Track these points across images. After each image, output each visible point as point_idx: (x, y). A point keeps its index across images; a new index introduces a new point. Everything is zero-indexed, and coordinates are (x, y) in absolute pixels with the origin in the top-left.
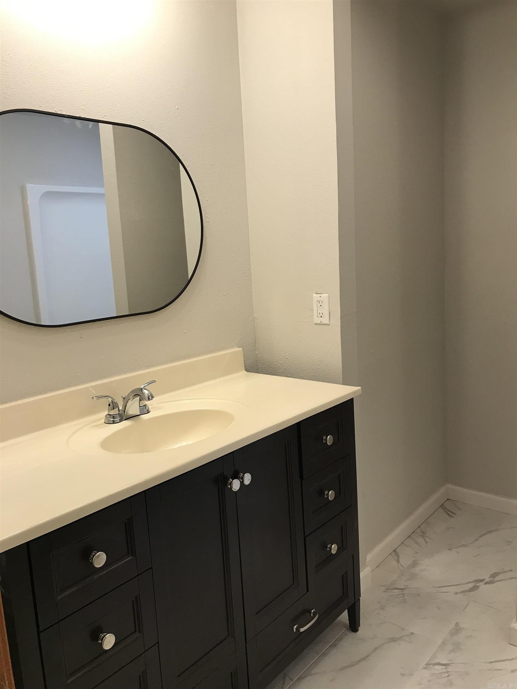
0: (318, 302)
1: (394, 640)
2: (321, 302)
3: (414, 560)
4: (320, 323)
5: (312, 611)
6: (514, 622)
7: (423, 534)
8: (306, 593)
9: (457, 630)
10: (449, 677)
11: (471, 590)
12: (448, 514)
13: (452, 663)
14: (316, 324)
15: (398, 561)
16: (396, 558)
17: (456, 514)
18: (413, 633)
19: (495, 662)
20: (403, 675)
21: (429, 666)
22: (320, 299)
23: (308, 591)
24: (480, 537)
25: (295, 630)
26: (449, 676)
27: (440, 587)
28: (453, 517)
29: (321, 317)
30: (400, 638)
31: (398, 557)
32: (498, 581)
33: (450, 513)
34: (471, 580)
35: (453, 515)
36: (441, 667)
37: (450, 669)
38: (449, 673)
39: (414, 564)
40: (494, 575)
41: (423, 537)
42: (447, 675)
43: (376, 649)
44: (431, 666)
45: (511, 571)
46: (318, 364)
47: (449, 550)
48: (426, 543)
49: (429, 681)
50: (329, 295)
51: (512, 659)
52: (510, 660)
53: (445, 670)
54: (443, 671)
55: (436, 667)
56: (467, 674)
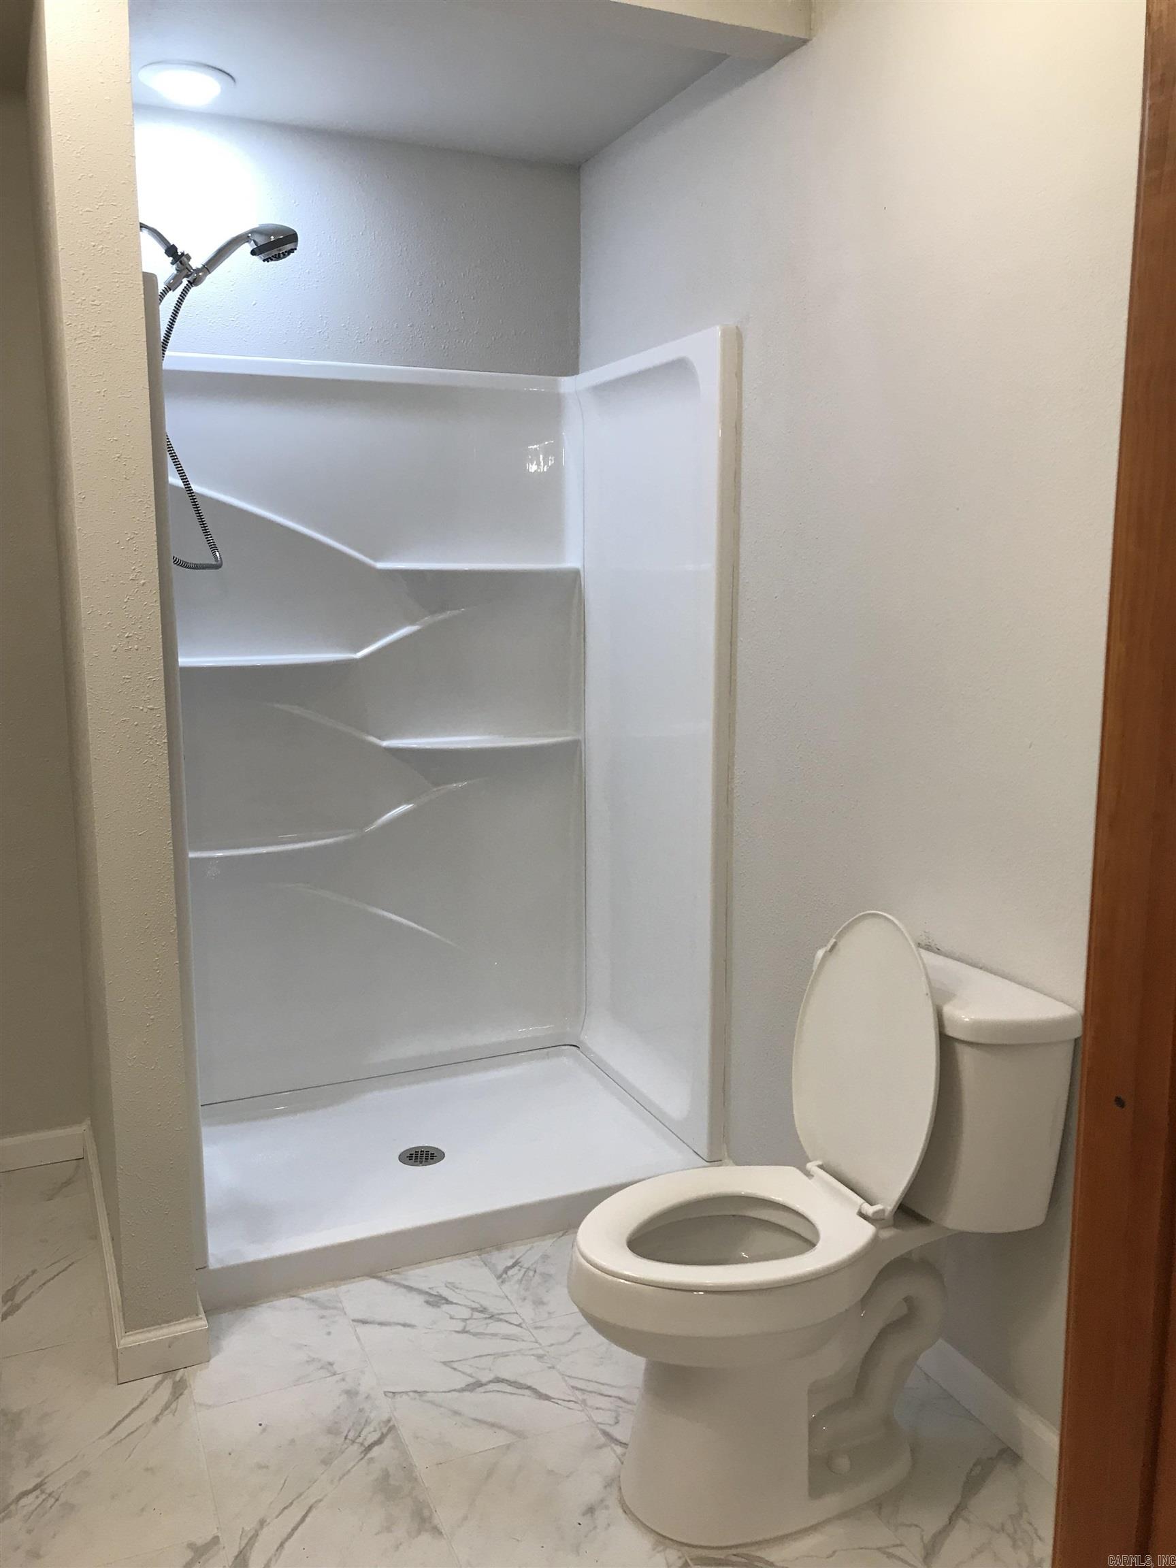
6: (122, 1337)
9: (12, 1420)
10: (60, 1500)
13: (46, 1477)
19: (115, 1427)
21: (9, 1509)
32: (25, 1300)
36: (31, 1497)
37: (49, 1488)
38: (54, 1494)
40: (9, 1295)
42: (52, 1500)
44: (13, 1507)
45: (34, 1272)
49: (29, 1532)
51: (142, 1403)
52: (138, 1407)
53: (44, 1496)
54: (40, 1499)
55: (24, 1501)
56: (86, 1473)
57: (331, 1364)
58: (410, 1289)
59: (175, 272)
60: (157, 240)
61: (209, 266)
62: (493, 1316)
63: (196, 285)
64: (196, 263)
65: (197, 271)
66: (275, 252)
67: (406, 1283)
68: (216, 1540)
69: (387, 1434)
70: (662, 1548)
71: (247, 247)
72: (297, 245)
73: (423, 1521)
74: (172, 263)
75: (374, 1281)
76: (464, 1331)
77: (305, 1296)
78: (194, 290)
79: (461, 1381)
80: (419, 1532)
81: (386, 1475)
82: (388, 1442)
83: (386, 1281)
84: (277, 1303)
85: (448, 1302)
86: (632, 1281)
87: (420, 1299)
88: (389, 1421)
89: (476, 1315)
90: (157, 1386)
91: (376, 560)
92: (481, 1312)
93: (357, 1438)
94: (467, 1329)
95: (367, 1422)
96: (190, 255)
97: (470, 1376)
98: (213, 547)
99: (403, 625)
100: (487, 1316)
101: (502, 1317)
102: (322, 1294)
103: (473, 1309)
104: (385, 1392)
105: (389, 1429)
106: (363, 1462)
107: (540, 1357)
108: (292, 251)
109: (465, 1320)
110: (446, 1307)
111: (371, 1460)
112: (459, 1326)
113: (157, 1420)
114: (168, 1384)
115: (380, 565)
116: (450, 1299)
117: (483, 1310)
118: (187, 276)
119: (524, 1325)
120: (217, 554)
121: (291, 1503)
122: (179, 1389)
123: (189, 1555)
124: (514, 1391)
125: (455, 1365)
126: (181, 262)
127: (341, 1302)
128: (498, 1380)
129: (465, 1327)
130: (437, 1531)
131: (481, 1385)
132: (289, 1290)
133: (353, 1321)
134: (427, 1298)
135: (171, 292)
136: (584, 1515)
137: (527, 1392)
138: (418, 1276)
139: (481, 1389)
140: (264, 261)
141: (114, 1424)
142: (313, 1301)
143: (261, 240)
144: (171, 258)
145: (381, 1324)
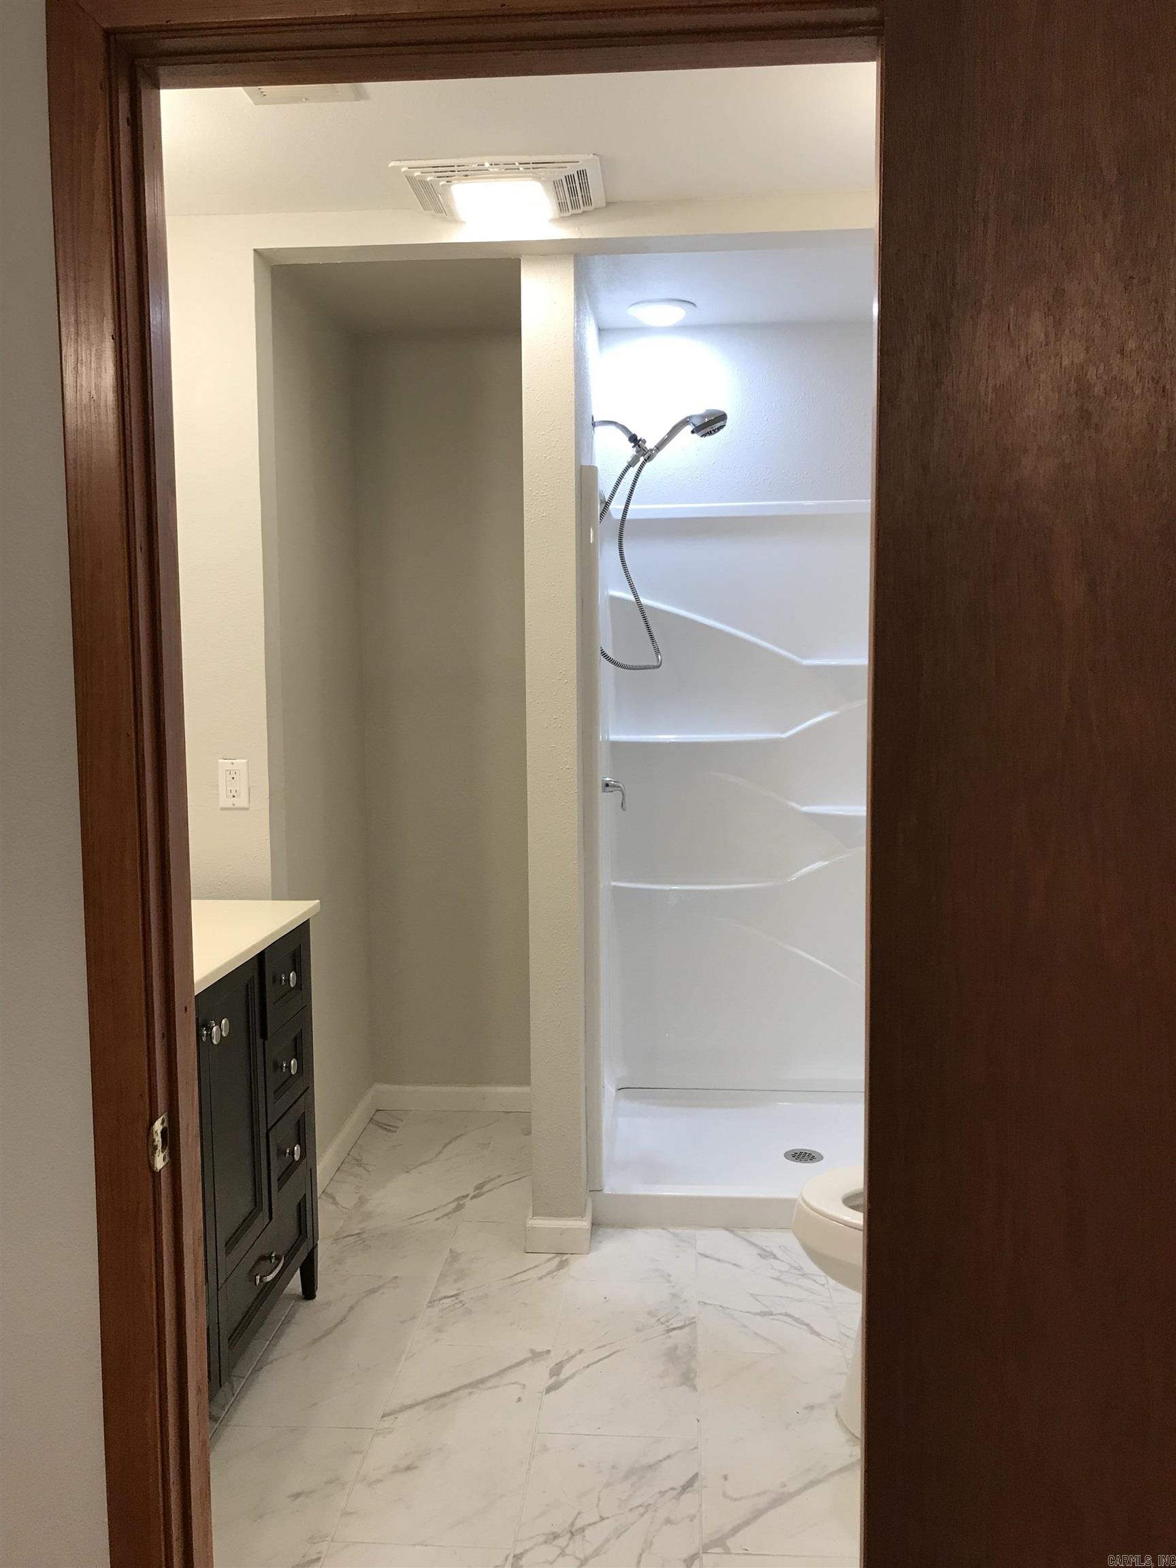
0: (228, 772)
1: (373, 1291)
2: (233, 773)
3: (360, 1198)
4: (232, 806)
5: (273, 1255)
6: (530, 1219)
7: (359, 1163)
8: (269, 1223)
9: (454, 1256)
10: (465, 1306)
11: (455, 1210)
12: (385, 1129)
13: (463, 1292)
14: (222, 809)
15: (336, 1203)
16: (330, 1200)
17: (398, 1127)
18: (396, 1277)
19: (514, 1275)
20: (403, 1322)
21: (433, 1303)
22: (232, 767)
23: (271, 1218)
24: (444, 1147)
25: (258, 1282)
26: (463, 1305)
27: (411, 1218)
28: (395, 1132)
29: (234, 796)
30: (379, 1288)
31: (333, 1198)
32: (488, 1191)
33: (386, 1128)
34: (452, 1199)
35: (395, 1129)
36: (450, 1300)
37: (462, 1298)
38: (463, 1302)
39: (362, 1201)
40: (479, 1187)
41: (360, 1165)
42: (461, 1305)
43: (351, 1308)
44: (436, 1303)
45: (501, 1175)
46: (227, 874)
47: (407, 1172)
48: (368, 1172)
49: (441, 1318)
50: (248, 762)
51: (536, 1266)
52: (533, 1268)
53: (457, 1301)
54: (454, 1302)
55: (444, 1301)
56: (486, 1296)
57: (669, 1275)
58: (751, 1243)
59: (635, 453)
60: (623, 432)
61: (659, 447)
62: (805, 1274)
63: (650, 461)
64: (650, 445)
65: (651, 450)
66: (708, 430)
67: (750, 1239)
68: (548, 1352)
69: (688, 1325)
70: (851, 1443)
71: (690, 428)
72: (726, 422)
73: (688, 1379)
74: (633, 447)
75: (726, 1232)
76: (778, 1279)
77: (672, 1231)
78: (648, 464)
79: (758, 1308)
80: (682, 1384)
81: (676, 1348)
82: (687, 1330)
83: (735, 1234)
84: (648, 1230)
85: (775, 1257)
86: (825, 1217)
87: (755, 1251)
88: (694, 1318)
89: (792, 1270)
90: (549, 1260)
91: (804, 657)
92: (798, 1270)
93: (666, 1322)
94: (781, 1278)
95: (678, 1315)
96: (646, 439)
97: (767, 1307)
98: (657, 652)
99: (825, 712)
100: (800, 1273)
101: (811, 1276)
102: (684, 1232)
103: (792, 1267)
104: (699, 1302)
105: (692, 1323)
106: (664, 1336)
107: (827, 1308)
108: (722, 427)
109: (781, 1272)
110: (772, 1261)
111: (670, 1337)
112: (776, 1274)
113: (541, 1278)
114: (556, 1261)
115: (806, 662)
116: (777, 1256)
117: (800, 1269)
118: (643, 455)
119: (826, 1286)
120: (660, 657)
121: (605, 1346)
122: (562, 1265)
123: (529, 1355)
124: (795, 1323)
125: (759, 1298)
126: (639, 446)
127: (696, 1240)
128: (787, 1315)
129: (780, 1276)
130: (694, 1388)
131: (771, 1314)
132: (661, 1224)
133: (699, 1253)
134: (760, 1252)
135: (631, 468)
136: (805, 1408)
137: (805, 1327)
138: (760, 1237)
139: (771, 1317)
140: (702, 436)
141: (515, 1273)
142: (675, 1235)
143: (698, 422)
144: (633, 444)
145: (718, 1260)
